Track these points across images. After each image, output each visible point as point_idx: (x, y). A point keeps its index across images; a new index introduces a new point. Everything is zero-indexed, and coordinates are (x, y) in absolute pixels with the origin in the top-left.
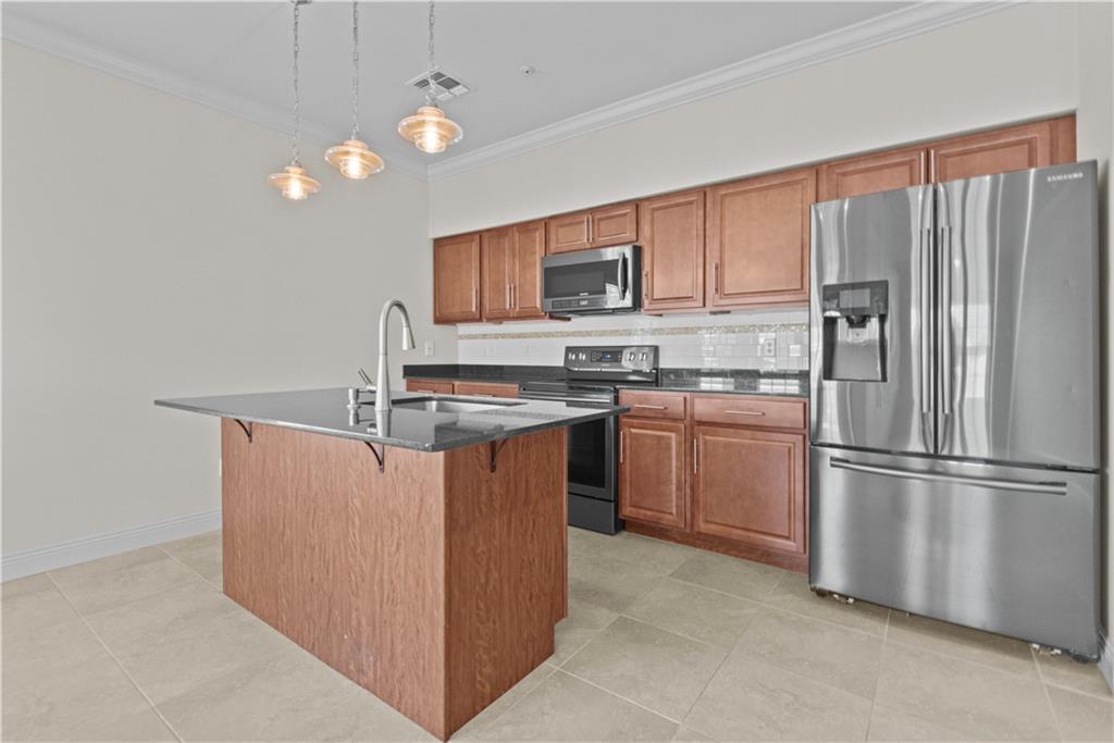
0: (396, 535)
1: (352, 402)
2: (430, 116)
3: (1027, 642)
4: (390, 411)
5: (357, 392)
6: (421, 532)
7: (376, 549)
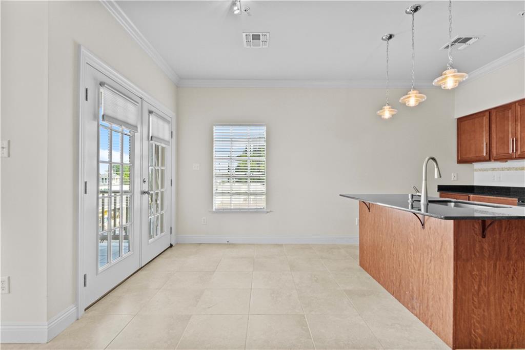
0: (430, 256)
1: (410, 199)
4: (428, 204)
5: (412, 196)
6: (442, 257)
7: (420, 260)
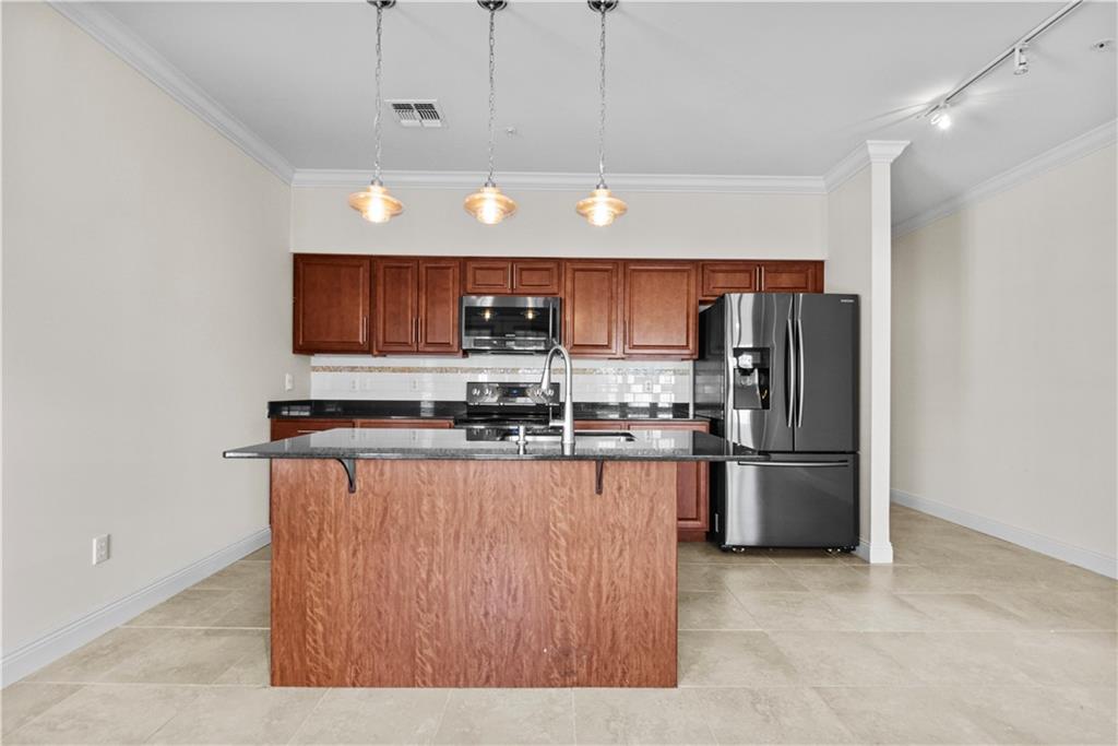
0: (619, 543)
2: (602, 196)
3: (826, 549)
6: (651, 534)
7: (591, 560)
